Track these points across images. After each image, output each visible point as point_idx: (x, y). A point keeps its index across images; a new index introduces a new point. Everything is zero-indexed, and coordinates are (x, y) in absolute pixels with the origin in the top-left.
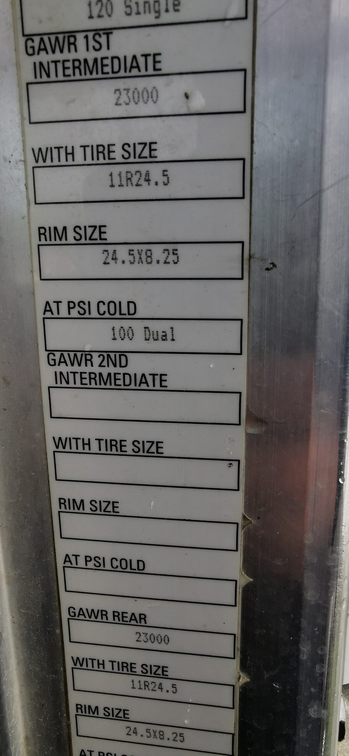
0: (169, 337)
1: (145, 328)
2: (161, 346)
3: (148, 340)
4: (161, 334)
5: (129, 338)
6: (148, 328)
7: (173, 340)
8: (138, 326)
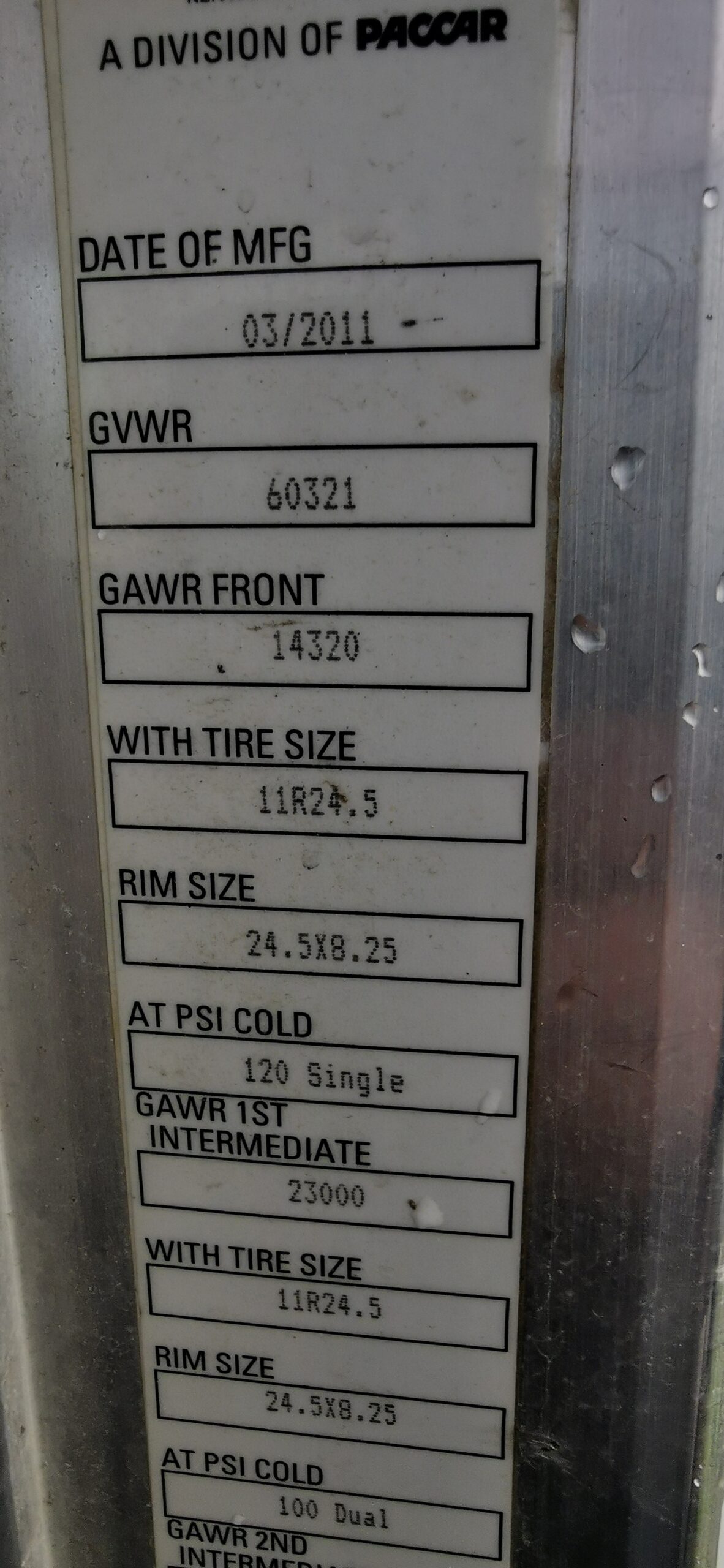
0: (378, 1521)
1: (337, 1505)
2: (362, 1531)
3: (342, 1522)
4: (363, 1517)
5: (310, 1515)
6: (341, 1505)
7: (384, 1526)
8: (326, 1503)
